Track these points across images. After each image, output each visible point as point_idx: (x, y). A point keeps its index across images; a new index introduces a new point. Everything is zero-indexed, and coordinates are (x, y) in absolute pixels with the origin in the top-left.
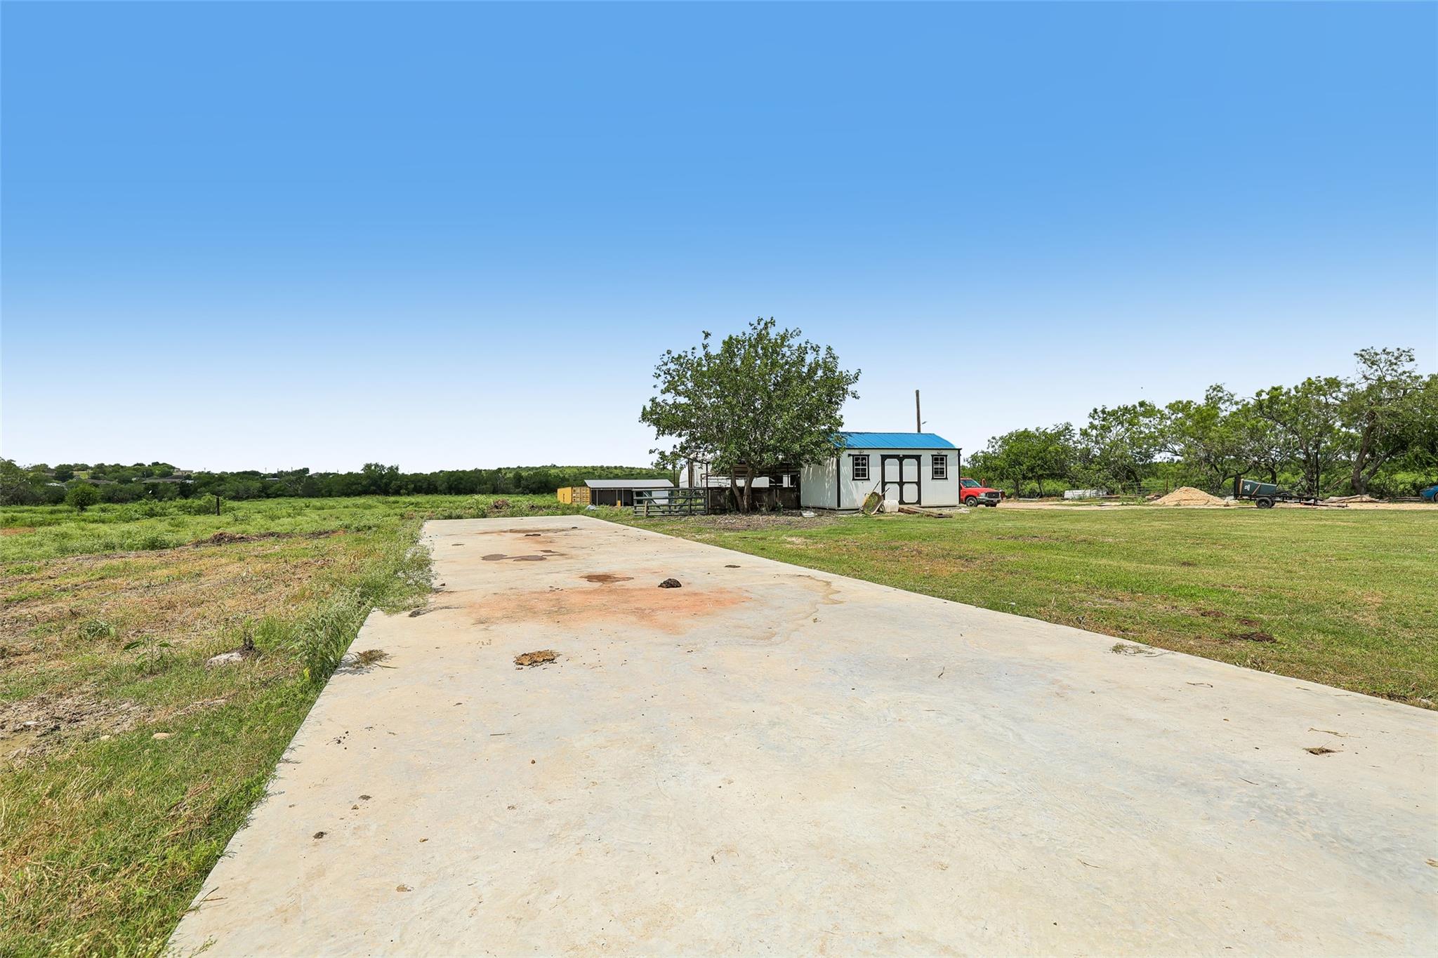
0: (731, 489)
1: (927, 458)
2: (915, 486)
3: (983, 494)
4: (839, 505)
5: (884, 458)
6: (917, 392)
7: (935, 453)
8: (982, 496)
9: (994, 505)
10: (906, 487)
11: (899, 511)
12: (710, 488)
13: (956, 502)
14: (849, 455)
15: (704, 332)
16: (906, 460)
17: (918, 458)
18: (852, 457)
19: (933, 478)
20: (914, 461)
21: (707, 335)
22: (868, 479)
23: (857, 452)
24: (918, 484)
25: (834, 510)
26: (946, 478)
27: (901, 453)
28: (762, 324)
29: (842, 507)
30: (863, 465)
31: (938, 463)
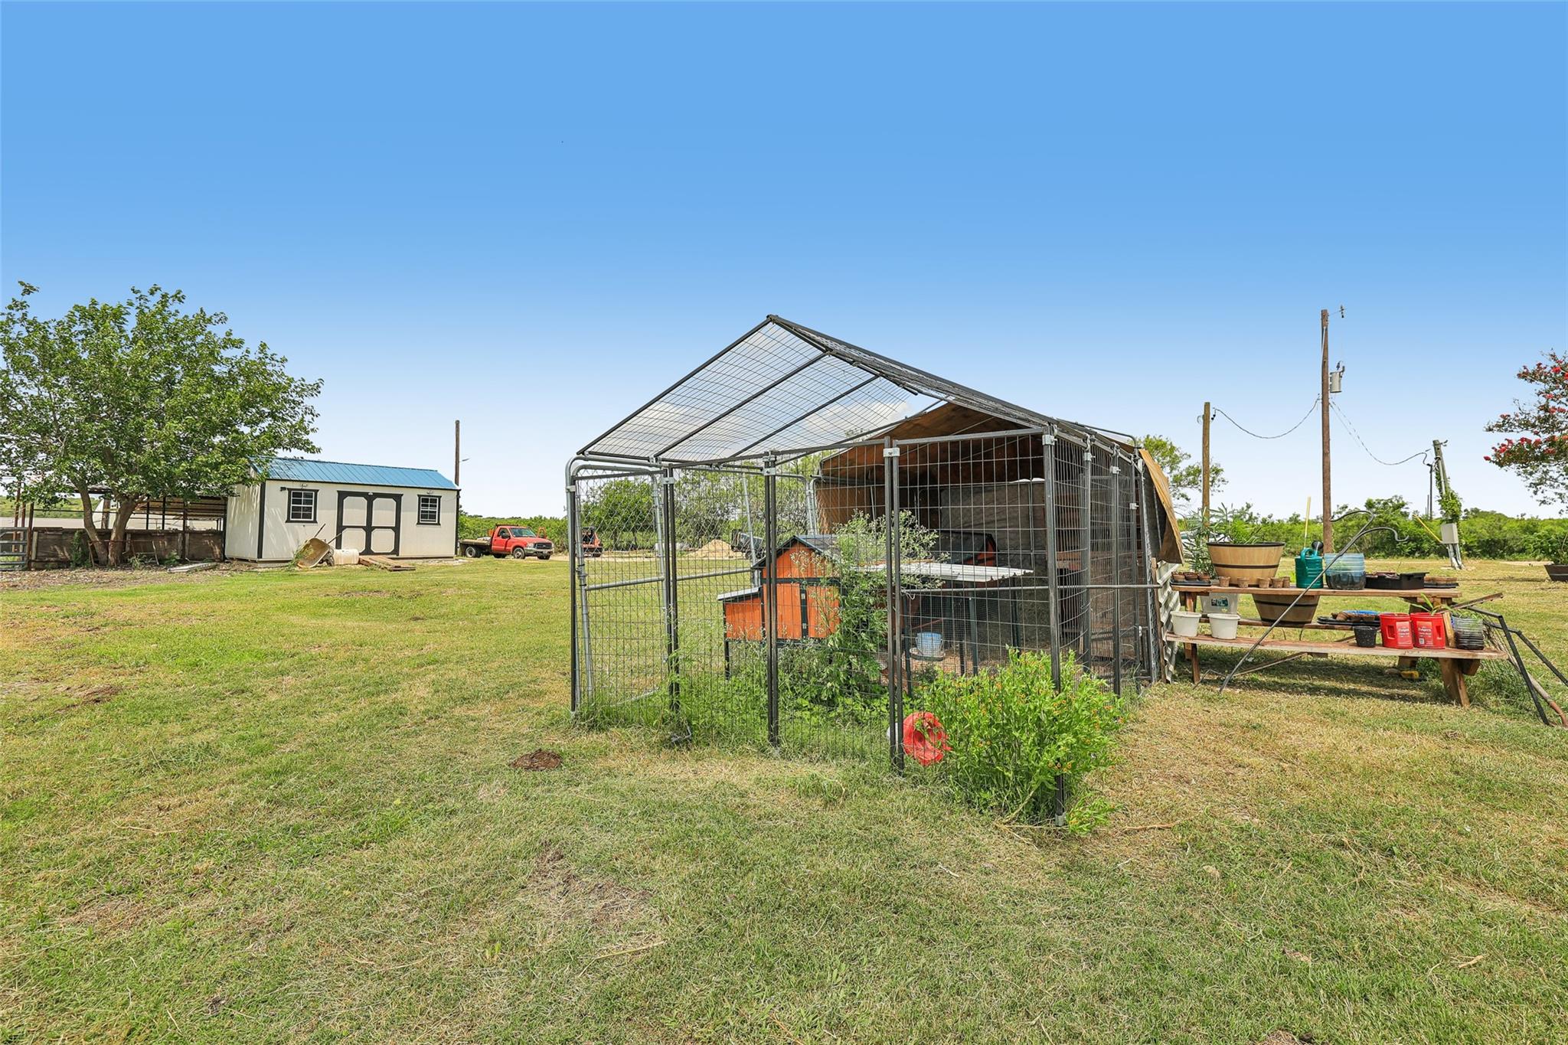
0: (82, 533)
1: (410, 501)
2: (392, 533)
3: (532, 545)
4: (260, 555)
5: (342, 495)
6: (458, 423)
7: (424, 492)
8: (530, 547)
9: (547, 557)
10: (374, 533)
11: (359, 563)
12: (36, 529)
13: (453, 553)
14: (283, 489)
15: (22, 284)
16: (378, 499)
17: (398, 498)
18: (287, 491)
19: (418, 523)
20: (392, 502)
21: (28, 290)
22: (315, 521)
23: (297, 486)
24: (396, 529)
25: (255, 562)
26: (439, 524)
27: (371, 491)
28: (158, 297)
29: (265, 557)
30: (307, 502)
31: (427, 506)
